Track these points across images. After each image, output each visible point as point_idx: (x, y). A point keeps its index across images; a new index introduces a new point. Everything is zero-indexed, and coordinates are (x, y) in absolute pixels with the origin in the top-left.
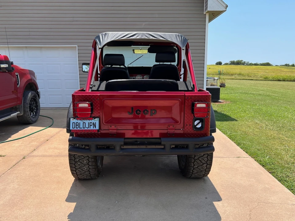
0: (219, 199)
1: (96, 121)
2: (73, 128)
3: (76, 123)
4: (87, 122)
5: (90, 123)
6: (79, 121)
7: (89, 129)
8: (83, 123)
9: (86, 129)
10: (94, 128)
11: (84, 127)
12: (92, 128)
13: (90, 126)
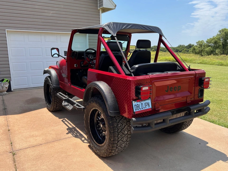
0: (207, 143)
1: (149, 101)
2: (136, 110)
3: (137, 105)
4: (143, 102)
5: (146, 103)
6: (139, 103)
7: (146, 109)
8: (141, 104)
9: (144, 109)
10: (149, 108)
11: (143, 108)
12: (147, 108)
13: (146, 105)
